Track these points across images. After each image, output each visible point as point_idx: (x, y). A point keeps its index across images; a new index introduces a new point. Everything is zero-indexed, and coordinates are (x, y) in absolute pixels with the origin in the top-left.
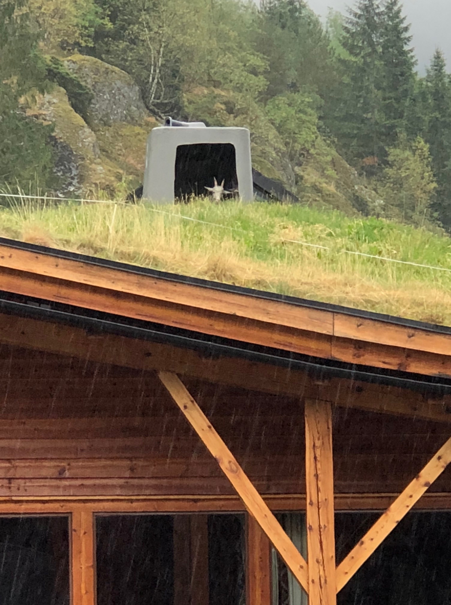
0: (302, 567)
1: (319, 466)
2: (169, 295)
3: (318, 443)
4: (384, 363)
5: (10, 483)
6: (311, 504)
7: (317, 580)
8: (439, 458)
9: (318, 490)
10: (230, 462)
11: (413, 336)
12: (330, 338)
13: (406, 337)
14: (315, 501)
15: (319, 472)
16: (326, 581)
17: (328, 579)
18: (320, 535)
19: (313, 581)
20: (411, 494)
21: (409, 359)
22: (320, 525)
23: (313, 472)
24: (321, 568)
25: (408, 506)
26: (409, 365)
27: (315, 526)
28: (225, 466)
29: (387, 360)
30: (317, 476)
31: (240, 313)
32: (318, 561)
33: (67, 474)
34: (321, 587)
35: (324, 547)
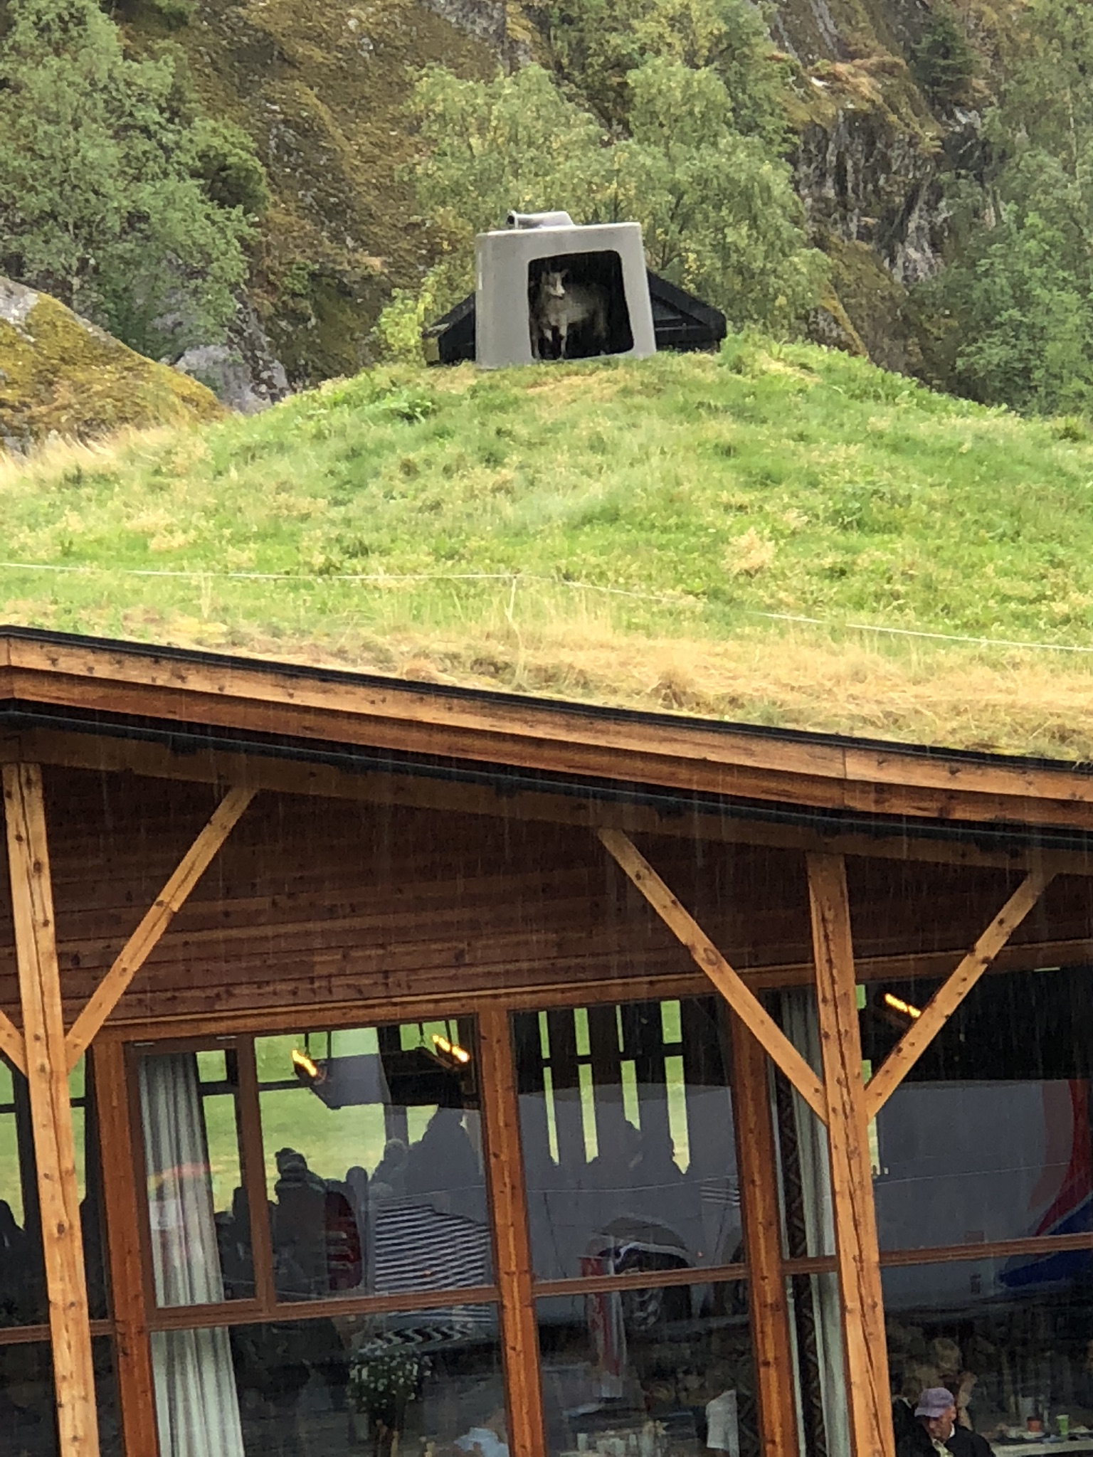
0: (817, 1090)
1: (832, 947)
2: (611, 738)
3: (829, 915)
4: (919, 809)
5: (387, 978)
6: (825, 1000)
7: (840, 1108)
8: (1001, 922)
9: (833, 982)
10: (705, 950)
11: (958, 771)
12: (841, 782)
13: (947, 774)
14: (829, 996)
15: (833, 956)
16: (852, 1109)
17: (855, 1107)
18: (841, 1045)
19: (834, 1110)
20: (965, 975)
21: (954, 801)
22: (839, 1031)
23: (824, 957)
24: (845, 1090)
25: (960, 994)
26: (954, 809)
27: (833, 1033)
28: (699, 957)
29: (922, 805)
30: (830, 961)
31: (713, 757)
32: (839, 1081)
33: (467, 959)
34: (846, 1117)
35: (847, 1061)
